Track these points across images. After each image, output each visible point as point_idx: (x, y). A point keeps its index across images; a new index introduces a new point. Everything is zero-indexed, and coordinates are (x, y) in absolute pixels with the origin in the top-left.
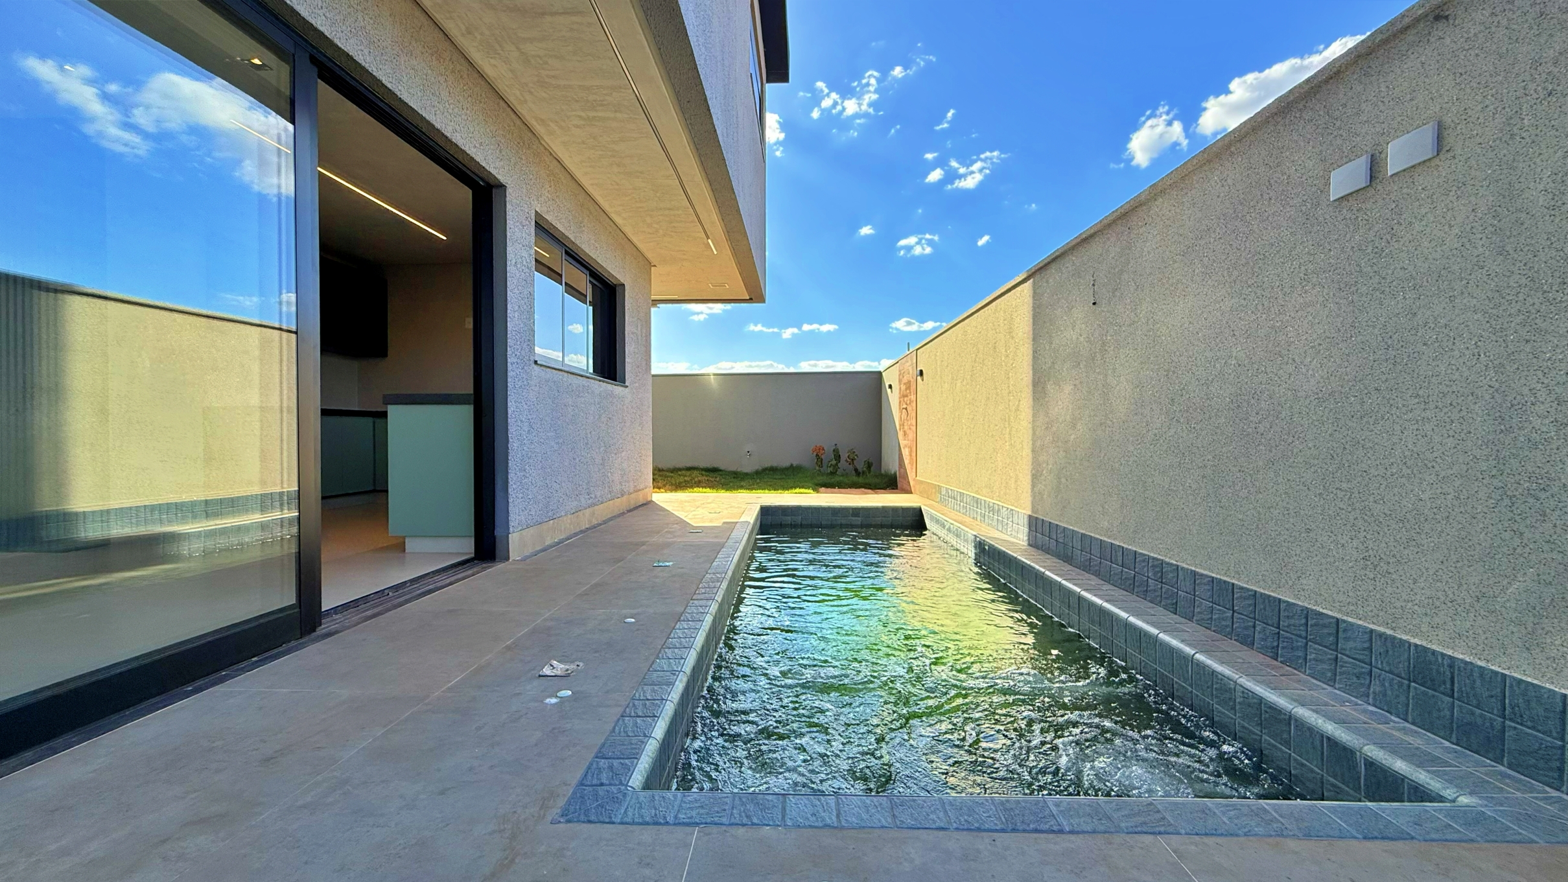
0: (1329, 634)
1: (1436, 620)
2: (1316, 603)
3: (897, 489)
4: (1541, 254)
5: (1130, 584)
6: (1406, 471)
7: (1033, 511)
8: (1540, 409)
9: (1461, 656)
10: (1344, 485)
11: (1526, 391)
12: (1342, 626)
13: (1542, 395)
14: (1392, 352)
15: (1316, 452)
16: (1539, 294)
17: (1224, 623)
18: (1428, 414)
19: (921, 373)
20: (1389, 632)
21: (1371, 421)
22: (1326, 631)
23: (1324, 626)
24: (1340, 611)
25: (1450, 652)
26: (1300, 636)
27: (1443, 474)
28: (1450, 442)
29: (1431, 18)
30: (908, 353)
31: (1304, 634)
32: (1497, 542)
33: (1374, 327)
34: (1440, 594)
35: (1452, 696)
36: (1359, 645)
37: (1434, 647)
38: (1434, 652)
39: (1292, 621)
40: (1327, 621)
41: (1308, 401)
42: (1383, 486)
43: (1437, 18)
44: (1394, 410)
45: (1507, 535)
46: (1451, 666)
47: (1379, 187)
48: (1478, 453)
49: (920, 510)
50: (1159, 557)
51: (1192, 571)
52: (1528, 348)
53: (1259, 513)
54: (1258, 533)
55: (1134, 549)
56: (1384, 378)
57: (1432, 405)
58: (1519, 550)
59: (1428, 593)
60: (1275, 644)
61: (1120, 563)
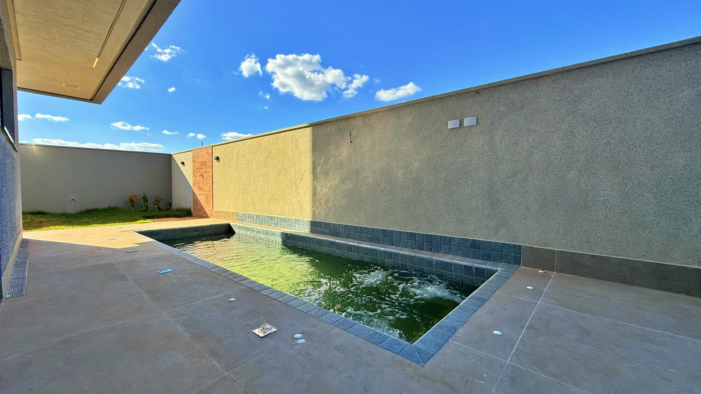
0: (448, 241)
1: (476, 232)
2: (444, 234)
3: (192, 216)
4: (498, 152)
5: (371, 240)
6: (469, 198)
7: (313, 219)
8: (498, 184)
9: (482, 240)
10: (452, 203)
11: (495, 181)
12: (451, 238)
13: (499, 181)
14: (465, 170)
15: (444, 194)
16: (498, 160)
17: (413, 245)
18: (474, 185)
19: (218, 158)
20: (464, 238)
21: (460, 186)
22: (447, 241)
23: (447, 239)
24: (451, 235)
25: (479, 239)
26: (439, 244)
27: (478, 199)
28: (479, 192)
29: (475, 91)
30: (202, 147)
31: (440, 243)
32: (490, 213)
33: (460, 163)
34: (477, 227)
35: (480, 249)
36: (457, 242)
37: (475, 239)
38: (476, 240)
39: (436, 240)
40: (447, 238)
41: (441, 181)
42: (463, 203)
43: (477, 92)
44: (465, 184)
45: (492, 212)
46: (480, 242)
47: (462, 128)
48: (486, 194)
49: (229, 225)
50: (385, 229)
51: (399, 231)
52: (496, 171)
53: (425, 212)
54: (424, 217)
55: (373, 227)
56: (463, 176)
57: (475, 183)
58: (494, 215)
59: (474, 226)
60: (431, 247)
61: (366, 233)
